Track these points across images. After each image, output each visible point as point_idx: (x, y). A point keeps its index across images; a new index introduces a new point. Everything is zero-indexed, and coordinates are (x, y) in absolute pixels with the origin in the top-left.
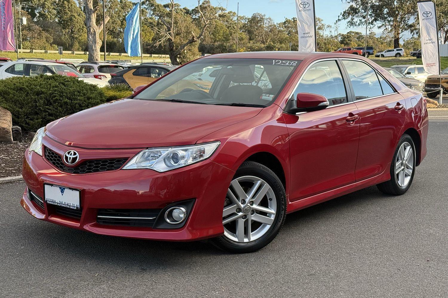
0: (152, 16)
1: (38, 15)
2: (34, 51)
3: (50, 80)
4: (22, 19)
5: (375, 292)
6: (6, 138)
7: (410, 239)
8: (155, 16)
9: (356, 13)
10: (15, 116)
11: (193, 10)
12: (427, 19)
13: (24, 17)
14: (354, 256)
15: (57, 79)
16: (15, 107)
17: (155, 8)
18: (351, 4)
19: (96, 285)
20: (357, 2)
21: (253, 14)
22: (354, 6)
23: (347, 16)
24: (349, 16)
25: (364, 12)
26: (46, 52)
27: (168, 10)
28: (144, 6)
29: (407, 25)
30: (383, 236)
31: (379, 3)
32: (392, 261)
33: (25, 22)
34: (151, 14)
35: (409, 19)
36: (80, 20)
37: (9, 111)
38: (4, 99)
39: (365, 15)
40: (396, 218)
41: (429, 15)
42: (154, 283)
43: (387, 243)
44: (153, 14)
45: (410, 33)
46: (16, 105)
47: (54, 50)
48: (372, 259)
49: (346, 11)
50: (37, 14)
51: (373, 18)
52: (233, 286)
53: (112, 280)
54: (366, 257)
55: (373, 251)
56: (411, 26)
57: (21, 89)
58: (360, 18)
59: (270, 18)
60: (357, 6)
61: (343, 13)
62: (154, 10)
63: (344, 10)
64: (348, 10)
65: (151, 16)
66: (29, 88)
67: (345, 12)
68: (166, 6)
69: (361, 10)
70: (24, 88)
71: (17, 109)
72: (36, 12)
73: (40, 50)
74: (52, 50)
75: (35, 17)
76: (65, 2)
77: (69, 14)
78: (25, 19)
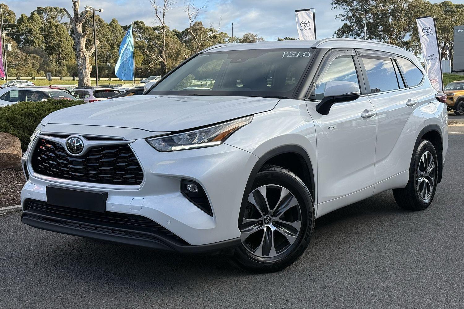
0: (141, 39)
1: (24, 41)
2: (20, 78)
3: (58, 104)
4: (7, 46)
5: (429, 304)
6: (17, 165)
7: (450, 252)
8: (143, 39)
9: (350, 31)
10: (24, 142)
11: (183, 32)
12: (427, 35)
13: (9, 43)
14: (398, 270)
15: (65, 104)
16: (23, 133)
17: (144, 31)
18: (345, 22)
19: (146, 304)
20: (351, 20)
21: (245, 35)
22: (348, 24)
23: (341, 34)
24: (343, 34)
25: (358, 29)
26: (33, 79)
27: (157, 32)
29: (402, 42)
30: (422, 250)
31: (373, 20)
32: (438, 274)
33: (10, 49)
34: (140, 37)
35: (404, 36)
36: (67, 45)
37: (17, 138)
38: (12, 125)
39: (359, 33)
40: (431, 232)
41: (429, 30)
42: (204, 302)
43: (428, 257)
44: (142, 37)
45: (406, 50)
46: (24, 131)
47: (41, 77)
48: (417, 272)
49: (340, 29)
51: (368, 36)
52: (285, 303)
53: (161, 299)
54: (410, 271)
55: (416, 265)
56: (406, 43)
57: (29, 115)
58: (355, 36)
59: (263, 39)
60: (351, 24)
61: (337, 31)
62: (143, 33)
63: (338, 29)
64: (342, 28)
66: (38, 113)
67: (339, 31)
68: (155, 29)
69: (355, 28)
70: (32, 114)
71: (26, 135)
72: (21, 38)
73: (27, 77)
74: (39, 76)
75: (20, 43)
76: (53, 27)
77: (57, 39)
78: (10, 46)
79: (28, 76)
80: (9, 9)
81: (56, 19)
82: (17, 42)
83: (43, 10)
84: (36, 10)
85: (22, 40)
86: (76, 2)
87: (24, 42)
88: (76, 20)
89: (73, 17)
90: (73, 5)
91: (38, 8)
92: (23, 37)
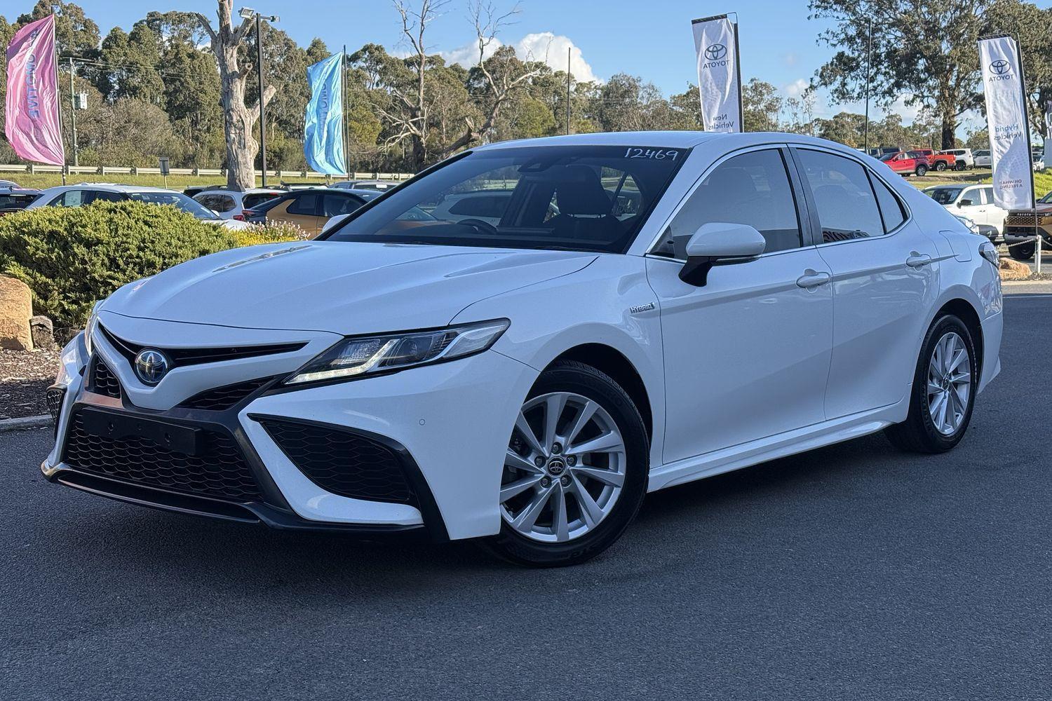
0: (377, 85)
1: (117, 87)
2: (105, 169)
4: (77, 98)
8: (383, 85)
9: (852, 69)
13: (82, 92)
18: (840, 48)
20: (853, 45)
21: (613, 78)
22: (846, 54)
23: (831, 78)
24: (835, 77)
25: (869, 66)
26: (133, 172)
27: (414, 71)
28: (360, 63)
33: (84, 104)
36: (214, 99)
47: (152, 167)
49: (827, 65)
50: (115, 85)
51: (892, 81)
58: (861, 82)
60: (853, 53)
61: (820, 70)
63: (824, 65)
64: (832, 64)
65: (375, 85)
67: (824, 69)
68: (410, 62)
69: (863, 62)
72: (112, 81)
73: (120, 169)
74: (147, 167)
75: (109, 93)
76: (185, 57)
77: (192, 85)
78: (83, 97)
79: (123, 166)
80: (86, 17)
81: (190, 39)
82: (100, 90)
83: (161, 20)
84: (146, 18)
85: (114, 87)
87: (117, 90)
88: (225, 40)
89: (217, 33)
90: (217, 7)
91: (151, 15)
92: (115, 79)
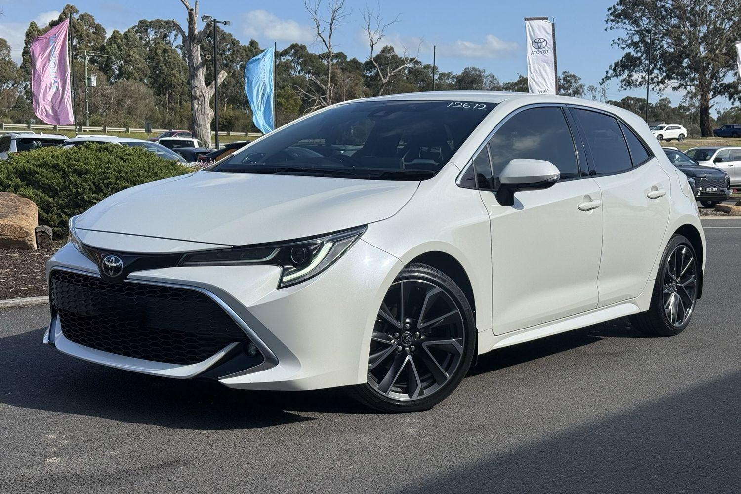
0: (299, 73)
1: (117, 72)
4: (89, 79)
8: (303, 72)
11: (366, 64)
13: (93, 75)
17: (305, 61)
22: (632, 55)
26: (128, 131)
28: (288, 57)
33: (94, 84)
34: (298, 69)
44: (302, 70)
47: (140, 128)
50: (115, 70)
62: (303, 63)
68: (323, 57)
72: (114, 68)
73: (118, 129)
74: (136, 128)
75: (112, 76)
76: (159, 51)
77: (166, 71)
78: (94, 79)
79: (120, 127)
81: (168, 38)
82: (105, 74)
83: (147, 26)
85: (115, 72)
86: (192, 10)
87: (117, 74)
88: (192, 39)
89: (187, 34)
90: (187, 16)
91: (140, 22)
92: (115, 66)
